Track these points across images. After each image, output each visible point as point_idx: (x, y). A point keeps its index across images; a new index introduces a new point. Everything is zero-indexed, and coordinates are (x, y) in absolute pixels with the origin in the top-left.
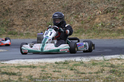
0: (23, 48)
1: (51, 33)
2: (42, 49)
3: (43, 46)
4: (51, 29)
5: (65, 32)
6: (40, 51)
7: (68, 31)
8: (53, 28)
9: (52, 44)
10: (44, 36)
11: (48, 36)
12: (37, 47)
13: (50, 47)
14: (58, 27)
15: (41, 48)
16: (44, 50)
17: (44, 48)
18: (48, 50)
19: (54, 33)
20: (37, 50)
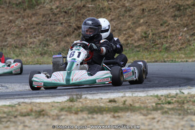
0: (34, 79)
2: (68, 80)
3: (69, 74)
9: (83, 71)
12: (59, 77)
13: (80, 75)
16: (71, 82)
17: (71, 78)
19: (84, 53)
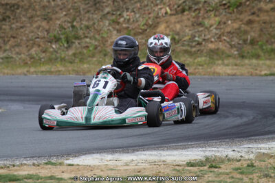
0: (44, 116)
1: (107, 83)
2: (88, 119)
3: (90, 111)
4: (105, 75)
5: (136, 83)
6: (83, 122)
7: (143, 80)
8: (109, 72)
9: (109, 107)
10: (92, 90)
11: (98, 91)
12: (77, 114)
13: (106, 113)
14: (120, 71)
15: (84, 116)
16: (93, 122)
17: (92, 116)
18: (101, 120)
19: (112, 83)
20: (76, 121)
